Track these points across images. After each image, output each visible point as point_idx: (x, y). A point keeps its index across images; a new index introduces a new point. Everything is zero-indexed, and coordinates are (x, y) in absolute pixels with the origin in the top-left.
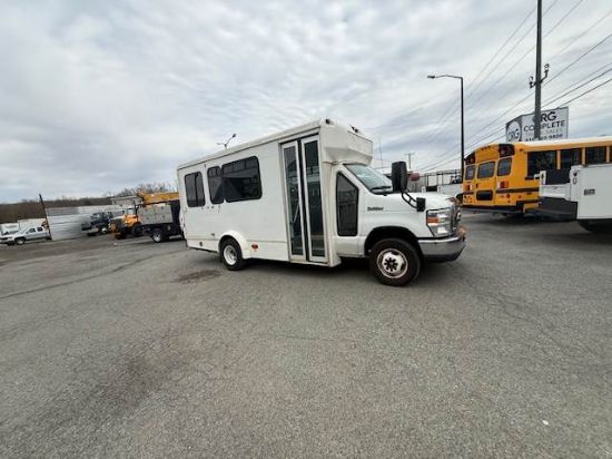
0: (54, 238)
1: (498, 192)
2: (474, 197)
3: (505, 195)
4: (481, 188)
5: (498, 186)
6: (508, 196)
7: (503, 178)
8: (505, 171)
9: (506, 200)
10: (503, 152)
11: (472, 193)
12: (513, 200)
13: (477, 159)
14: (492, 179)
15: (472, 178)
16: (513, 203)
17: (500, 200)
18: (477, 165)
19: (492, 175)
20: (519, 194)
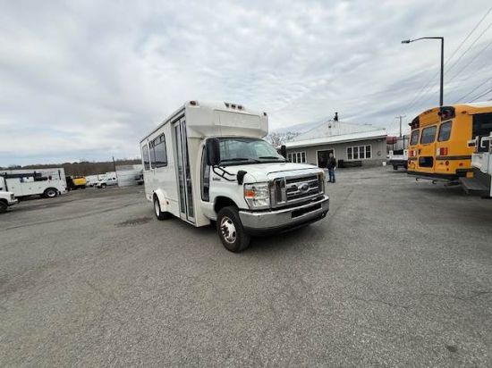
0: (120, 184)
1: (438, 159)
2: (416, 162)
3: (444, 162)
4: (423, 155)
5: (438, 153)
6: (447, 164)
7: (443, 144)
8: (445, 136)
9: (444, 167)
10: (443, 116)
11: (416, 159)
12: (452, 168)
13: (421, 124)
14: (433, 144)
15: (416, 144)
16: (452, 172)
17: (440, 167)
18: (421, 129)
19: (433, 141)
20: (460, 161)
